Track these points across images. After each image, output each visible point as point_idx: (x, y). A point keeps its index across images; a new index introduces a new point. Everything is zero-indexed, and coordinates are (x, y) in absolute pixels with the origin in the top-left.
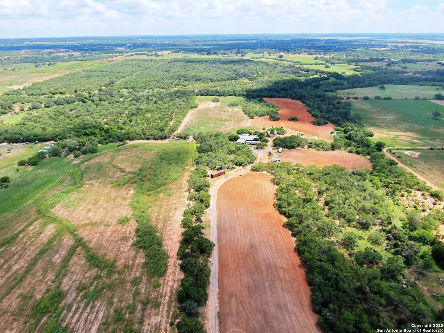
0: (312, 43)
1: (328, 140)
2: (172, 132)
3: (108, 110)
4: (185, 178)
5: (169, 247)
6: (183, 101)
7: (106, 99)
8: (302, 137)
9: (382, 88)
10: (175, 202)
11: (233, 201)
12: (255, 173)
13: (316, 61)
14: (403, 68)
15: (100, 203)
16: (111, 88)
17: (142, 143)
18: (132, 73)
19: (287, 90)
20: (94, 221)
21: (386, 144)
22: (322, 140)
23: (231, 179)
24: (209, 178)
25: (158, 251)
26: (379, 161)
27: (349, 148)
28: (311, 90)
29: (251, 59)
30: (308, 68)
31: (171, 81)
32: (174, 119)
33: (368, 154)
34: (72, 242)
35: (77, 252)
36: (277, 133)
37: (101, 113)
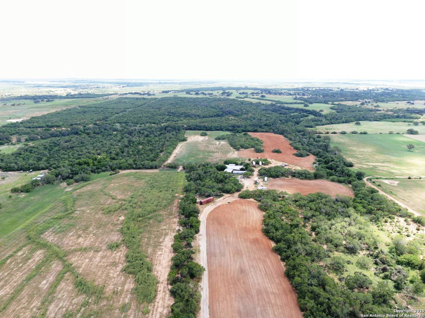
0: (291, 85)
1: (310, 169)
2: (162, 162)
3: (102, 142)
4: (175, 205)
5: (159, 272)
6: (173, 134)
7: (100, 132)
8: (286, 167)
9: (358, 124)
10: (165, 227)
11: (222, 226)
12: (243, 200)
13: (295, 101)
14: (375, 106)
15: (91, 229)
16: (105, 122)
17: (133, 172)
18: (125, 109)
19: (270, 125)
20: (84, 246)
21: (366, 174)
22: (305, 170)
23: (220, 206)
24: (198, 205)
25: (148, 276)
26: (360, 190)
27: (331, 177)
28: (292, 125)
29: (236, 99)
30: (289, 106)
31: (161, 117)
32: (165, 151)
33: (350, 182)
34: (60, 268)
35: (65, 277)
36: (262, 164)
37: (95, 145)
